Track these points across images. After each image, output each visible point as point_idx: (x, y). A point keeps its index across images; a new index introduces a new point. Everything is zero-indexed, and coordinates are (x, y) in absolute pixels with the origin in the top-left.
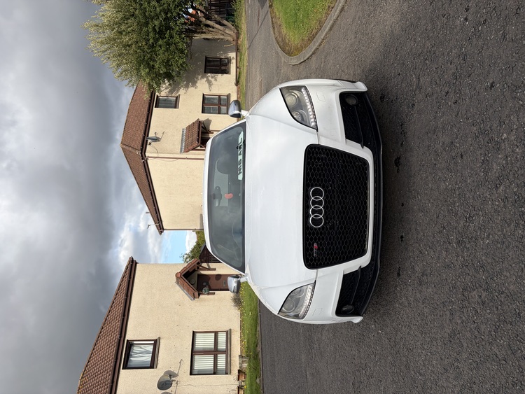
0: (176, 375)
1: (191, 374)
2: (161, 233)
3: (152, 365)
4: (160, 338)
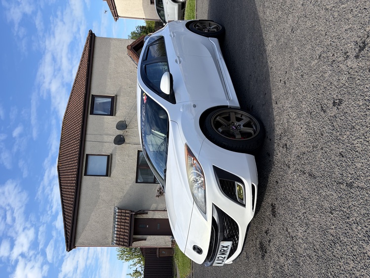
2: (116, 19)
3: (112, 113)
4: (116, 96)
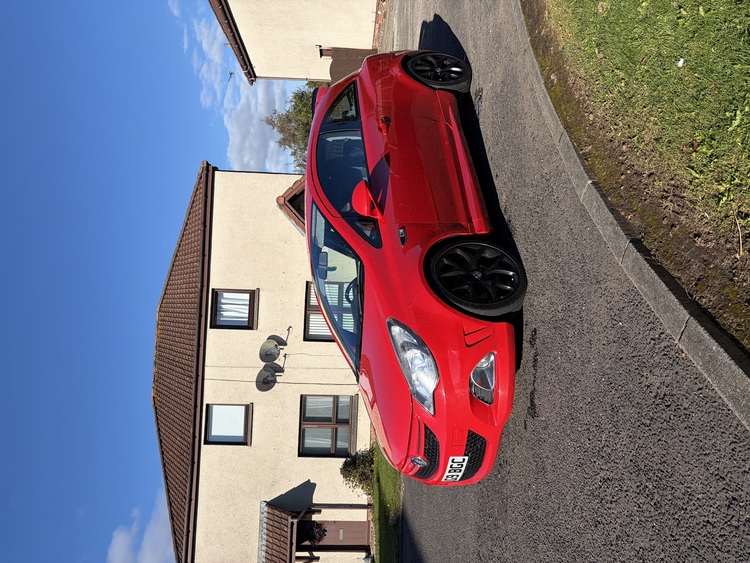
0: (284, 343)
1: (305, 339)
2: (252, 82)
3: (250, 324)
4: (258, 290)
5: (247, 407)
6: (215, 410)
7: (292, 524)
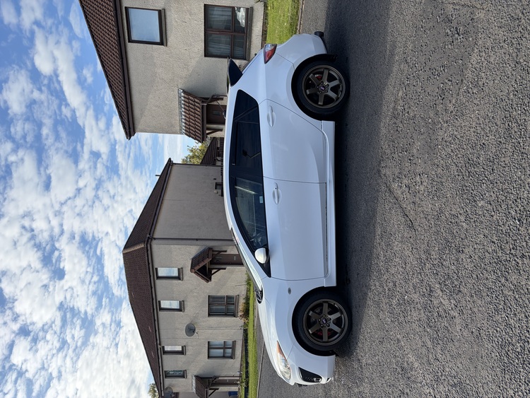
5: (160, 12)
6: (132, 12)
7: (203, 106)
